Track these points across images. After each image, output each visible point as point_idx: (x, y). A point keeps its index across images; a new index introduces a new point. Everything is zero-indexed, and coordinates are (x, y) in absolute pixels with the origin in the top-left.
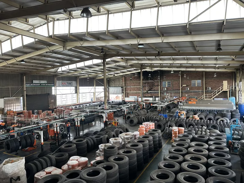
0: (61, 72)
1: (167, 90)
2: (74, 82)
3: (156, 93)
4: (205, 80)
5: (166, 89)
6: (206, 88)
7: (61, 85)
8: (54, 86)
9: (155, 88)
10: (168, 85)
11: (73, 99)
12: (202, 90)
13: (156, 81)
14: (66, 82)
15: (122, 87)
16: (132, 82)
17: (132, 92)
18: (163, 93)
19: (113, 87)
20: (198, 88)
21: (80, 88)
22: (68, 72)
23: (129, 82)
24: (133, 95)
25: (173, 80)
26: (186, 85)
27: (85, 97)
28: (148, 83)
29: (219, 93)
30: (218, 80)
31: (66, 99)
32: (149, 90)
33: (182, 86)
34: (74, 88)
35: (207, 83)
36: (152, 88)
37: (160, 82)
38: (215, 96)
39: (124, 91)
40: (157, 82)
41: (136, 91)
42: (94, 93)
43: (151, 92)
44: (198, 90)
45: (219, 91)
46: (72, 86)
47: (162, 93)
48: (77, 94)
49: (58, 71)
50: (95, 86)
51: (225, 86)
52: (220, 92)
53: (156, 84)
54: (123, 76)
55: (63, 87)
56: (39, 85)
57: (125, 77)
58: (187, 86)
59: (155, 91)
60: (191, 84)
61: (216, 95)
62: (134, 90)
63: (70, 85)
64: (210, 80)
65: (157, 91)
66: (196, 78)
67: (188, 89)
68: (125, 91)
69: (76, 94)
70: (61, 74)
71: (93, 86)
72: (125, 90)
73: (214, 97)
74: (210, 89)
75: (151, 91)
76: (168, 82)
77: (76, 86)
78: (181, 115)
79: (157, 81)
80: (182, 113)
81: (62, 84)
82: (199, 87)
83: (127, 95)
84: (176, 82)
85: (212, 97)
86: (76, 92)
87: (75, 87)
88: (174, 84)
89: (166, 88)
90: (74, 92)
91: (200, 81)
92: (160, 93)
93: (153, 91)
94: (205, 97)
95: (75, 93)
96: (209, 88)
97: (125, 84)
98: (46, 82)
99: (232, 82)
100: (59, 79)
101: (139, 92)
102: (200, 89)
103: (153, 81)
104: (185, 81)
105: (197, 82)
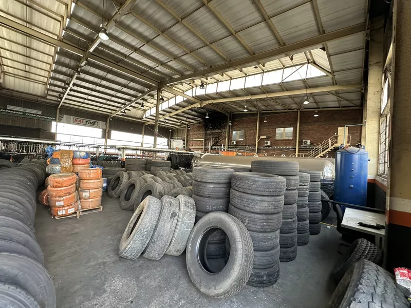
1: (236, 145)
2: (101, 123)
4: (300, 126)
5: (235, 143)
6: (300, 142)
8: (55, 120)
9: (221, 142)
10: (240, 136)
12: (293, 146)
13: (223, 130)
14: (83, 119)
15: (184, 141)
16: (195, 133)
17: (194, 147)
19: (176, 139)
20: (287, 142)
23: (192, 133)
25: (247, 129)
26: (265, 137)
28: (214, 134)
30: (327, 127)
33: (259, 138)
34: (101, 130)
35: (303, 133)
36: (217, 142)
37: (229, 132)
39: (185, 146)
40: (225, 131)
44: (286, 145)
46: (96, 127)
48: (106, 140)
50: (143, 134)
54: (185, 124)
55: (76, 125)
56: (22, 113)
58: (268, 139)
60: (275, 135)
62: (196, 144)
64: (310, 127)
66: (284, 124)
67: (269, 144)
68: (187, 146)
69: (104, 139)
72: (187, 144)
74: (309, 143)
81: (76, 121)
82: (288, 140)
84: (252, 131)
86: (104, 137)
88: (248, 134)
89: (235, 142)
90: (100, 136)
91: (290, 130)
96: (307, 142)
97: (187, 136)
98: (40, 112)
101: (201, 147)
102: (289, 145)
103: (220, 131)
104: (265, 130)
105: (285, 132)
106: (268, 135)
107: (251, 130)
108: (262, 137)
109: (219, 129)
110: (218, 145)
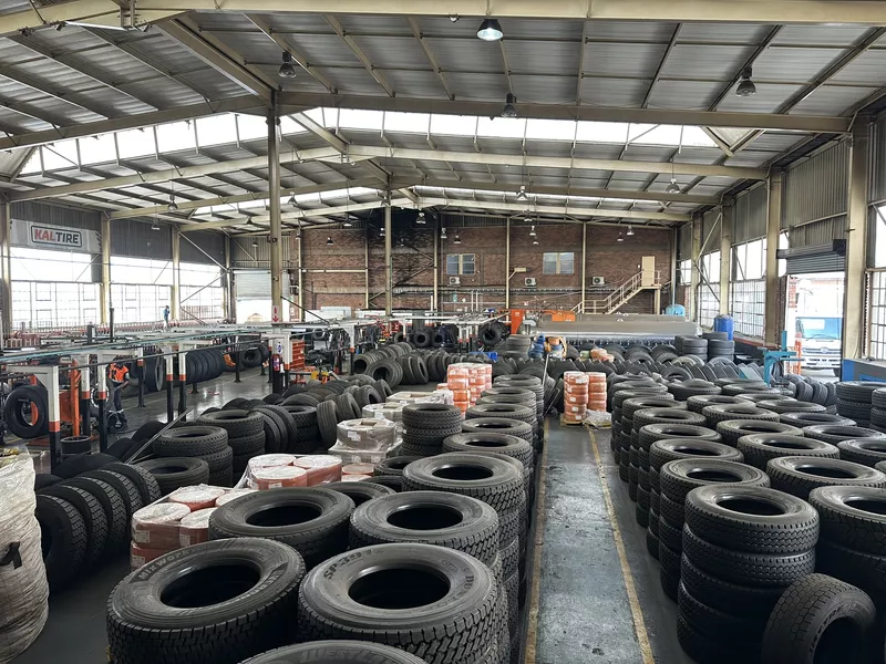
0: (38, 179)
1: (461, 285)
2: (87, 235)
3: (422, 294)
4: (587, 251)
5: (458, 282)
6: (589, 280)
7: (30, 243)
9: (420, 278)
10: (465, 266)
11: (84, 305)
12: (575, 286)
13: (423, 250)
14: (52, 229)
15: (289, 272)
16: (330, 252)
17: (331, 291)
18: (448, 297)
19: (249, 268)
20: (564, 279)
21: (115, 260)
22: (73, 181)
23: (319, 252)
24: (335, 300)
25: (482, 251)
26: (524, 270)
27: (135, 304)
28: (395, 258)
29: (629, 297)
30: (627, 255)
31: (51, 305)
32: (397, 286)
33: (511, 271)
34: (88, 258)
35: (592, 264)
36: (407, 279)
37: (439, 254)
38: (618, 306)
39: (300, 287)
40: (426, 254)
41: (346, 286)
42: (173, 288)
43: (403, 293)
44: (563, 285)
45: (630, 291)
46: (79, 249)
47: (444, 295)
48: (102, 288)
49: (24, 171)
50: (176, 259)
51: (649, 272)
52: (632, 295)
53: (424, 262)
54: (295, 227)
55: (37, 248)
57: (305, 233)
58: (529, 272)
59: (421, 289)
60: (541, 266)
61: (621, 303)
62: (341, 283)
63: (71, 243)
64: (601, 253)
65: (426, 289)
66: (557, 246)
67: (533, 283)
68: (303, 287)
69: (97, 285)
70: (38, 186)
71: (170, 257)
72: (303, 282)
73: (614, 309)
74: (602, 282)
75: (406, 289)
76: (465, 258)
77: (97, 250)
78: (554, 348)
79: (429, 251)
80: (557, 343)
81: (38, 234)
82: (567, 276)
83: (311, 302)
84: (494, 257)
85: (607, 310)
86: (98, 277)
87: (93, 255)
88: (486, 262)
89: (457, 279)
90: (88, 277)
91: (568, 257)
92: (439, 295)
93: (411, 289)
94: (586, 310)
95: (94, 282)
96: (599, 281)
97: (302, 259)
99: (668, 261)
100: (21, 212)
101: (361, 290)
102: (569, 284)
103: (412, 251)
104: (521, 255)
105: (560, 261)
106: (530, 265)
107: (492, 254)
108: (517, 270)
109: (410, 246)
110: (409, 286)
